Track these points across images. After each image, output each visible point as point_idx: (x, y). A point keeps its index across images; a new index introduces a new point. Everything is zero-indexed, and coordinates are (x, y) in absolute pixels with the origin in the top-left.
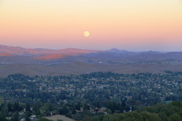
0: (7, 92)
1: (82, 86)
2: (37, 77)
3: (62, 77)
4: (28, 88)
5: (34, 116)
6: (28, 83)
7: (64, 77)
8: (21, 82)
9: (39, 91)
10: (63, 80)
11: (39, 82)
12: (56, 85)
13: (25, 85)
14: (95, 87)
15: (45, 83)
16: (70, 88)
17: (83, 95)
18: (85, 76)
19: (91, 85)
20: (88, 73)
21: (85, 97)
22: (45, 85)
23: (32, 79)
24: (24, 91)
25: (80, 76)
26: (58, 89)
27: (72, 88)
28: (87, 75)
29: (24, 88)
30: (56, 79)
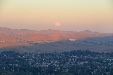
0: (2, 66)
1: (64, 63)
2: (26, 53)
3: (47, 54)
4: (19, 63)
6: (19, 59)
7: (49, 54)
8: (12, 58)
9: (29, 65)
10: (48, 57)
11: (28, 58)
12: (43, 61)
13: (17, 60)
14: (76, 63)
15: (33, 59)
16: (55, 64)
17: (67, 70)
18: (66, 54)
19: (73, 61)
20: (69, 51)
21: (70, 72)
22: (33, 61)
23: (22, 55)
24: (17, 65)
25: (63, 53)
26: (45, 65)
27: (56, 64)
28: (68, 53)
29: (16, 63)
30: (42, 55)
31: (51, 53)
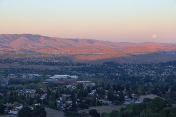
0: (104, 75)
1: (161, 72)
2: (125, 64)
3: (144, 65)
4: (119, 73)
5: (134, 95)
6: (119, 69)
7: (146, 65)
8: (113, 68)
9: (128, 75)
10: (145, 67)
11: (126, 69)
12: (141, 71)
13: (117, 70)
14: (172, 73)
15: (132, 69)
16: (152, 73)
17: (164, 80)
18: (163, 64)
19: (169, 71)
20: (165, 62)
21: (166, 81)
22: (132, 71)
23: (121, 66)
24: (117, 75)
25: (159, 64)
26: (143, 74)
28: (164, 63)
29: (117, 72)
30: (139, 66)
31: (148, 63)
